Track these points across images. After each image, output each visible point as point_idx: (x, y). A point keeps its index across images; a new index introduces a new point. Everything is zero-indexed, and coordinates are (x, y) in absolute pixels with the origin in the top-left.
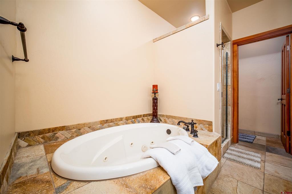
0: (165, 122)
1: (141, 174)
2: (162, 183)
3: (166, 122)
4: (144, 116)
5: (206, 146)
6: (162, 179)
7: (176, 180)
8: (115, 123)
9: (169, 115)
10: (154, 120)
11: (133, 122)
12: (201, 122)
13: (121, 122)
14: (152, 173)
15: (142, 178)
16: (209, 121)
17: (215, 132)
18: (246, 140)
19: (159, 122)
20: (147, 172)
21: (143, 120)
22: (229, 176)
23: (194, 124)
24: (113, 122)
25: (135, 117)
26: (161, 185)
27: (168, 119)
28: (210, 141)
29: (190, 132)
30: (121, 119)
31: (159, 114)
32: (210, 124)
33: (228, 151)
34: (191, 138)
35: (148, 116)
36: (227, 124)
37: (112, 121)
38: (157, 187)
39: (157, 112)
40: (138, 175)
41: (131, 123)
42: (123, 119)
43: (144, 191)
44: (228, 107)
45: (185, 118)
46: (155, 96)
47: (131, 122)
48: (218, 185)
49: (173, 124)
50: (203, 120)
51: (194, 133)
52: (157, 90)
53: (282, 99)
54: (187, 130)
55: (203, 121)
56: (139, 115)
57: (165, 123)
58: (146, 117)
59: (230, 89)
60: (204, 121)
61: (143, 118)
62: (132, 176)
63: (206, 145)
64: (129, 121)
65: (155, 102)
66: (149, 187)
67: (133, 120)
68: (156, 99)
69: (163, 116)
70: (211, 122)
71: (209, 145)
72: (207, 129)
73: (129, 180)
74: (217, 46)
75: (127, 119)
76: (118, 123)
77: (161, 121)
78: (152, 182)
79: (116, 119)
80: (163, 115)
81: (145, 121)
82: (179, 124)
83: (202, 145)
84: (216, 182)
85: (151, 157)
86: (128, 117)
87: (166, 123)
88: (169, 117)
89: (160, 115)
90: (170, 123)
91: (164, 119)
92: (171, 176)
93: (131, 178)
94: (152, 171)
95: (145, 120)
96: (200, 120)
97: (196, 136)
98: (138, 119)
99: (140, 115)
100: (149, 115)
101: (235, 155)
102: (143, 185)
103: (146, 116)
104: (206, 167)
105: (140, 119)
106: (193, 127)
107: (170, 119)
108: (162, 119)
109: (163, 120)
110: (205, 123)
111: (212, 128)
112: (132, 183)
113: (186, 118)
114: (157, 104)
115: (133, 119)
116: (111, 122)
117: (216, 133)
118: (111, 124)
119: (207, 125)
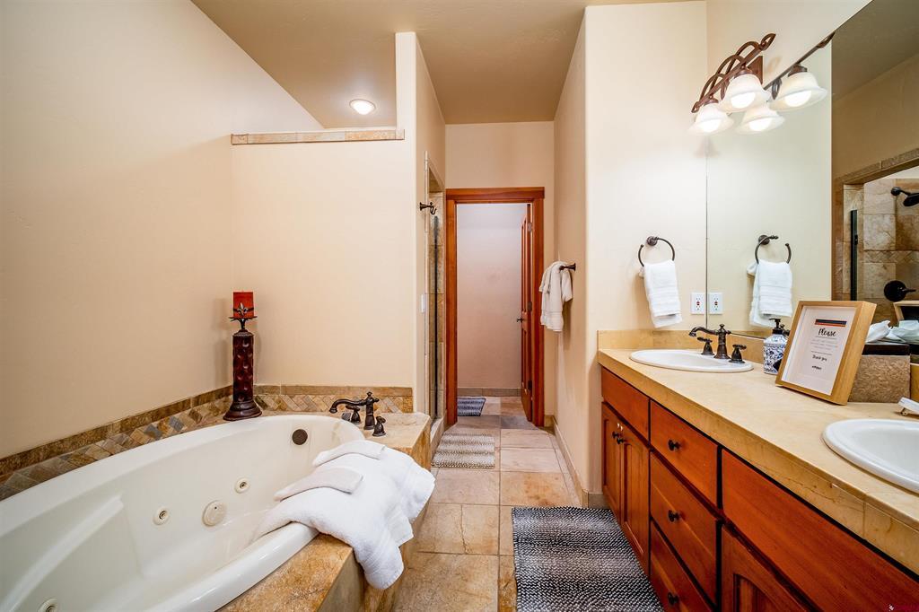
0: (280, 408)
1: (276, 574)
2: (339, 569)
3: (282, 409)
4: (199, 400)
5: (407, 451)
6: (337, 560)
7: (368, 549)
8: (68, 456)
9: (294, 384)
10: (241, 410)
11: (155, 435)
12: (388, 392)
13: (100, 444)
14: (304, 558)
15: (284, 581)
16: (406, 388)
17: (418, 411)
18: (470, 411)
19: (256, 413)
20: (289, 564)
21: (194, 415)
22: (447, 501)
23: (374, 401)
24: (58, 454)
25: (163, 413)
26: (337, 572)
27: (291, 397)
28: (411, 437)
29: (363, 424)
30: (101, 433)
31: (258, 385)
32: (407, 393)
33: (441, 447)
34: (370, 440)
35: (214, 398)
36: (436, 385)
37: (52, 452)
38: (332, 582)
39: (249, 383)
40: (269, 581)
41: (146, 437)
42: (110, 432)
43: (304, 603)
44: (439, 344)
45: (344, 387)
46: (243, 330)
47: (146, 433)
48: (428, 531)
49: (307, 411)
50: (391, 388)
51: (376, 427)
52: (253, 309)
53: (521, 320)
54: (355, 420)
55: (392, 391)
56: (177, 404)
57: (279, 411)
58: (206, 405)
59: (443, 303)
60: (394, 388)
61: (196, 409)
62: (254, 591)
63: (407, 449)
64: (138, 433)
65: (243, 349)
66: (311, 591)
67: (155, 424)
68: (249, 339)
69: (272, 390)
70: (410, 389)
71: (411, 447)
72: (401, 406)
73: (249, 603)
74: (421, 208)
75: (128, 426)
76: (87, 449)
77: (265, 406)
78: (315, 576)
79: (76, 440)
80: (274, 387)
81: (204, 420)
82: (333, 409)
83: (399, 450)
84: (424, 526)
85: (291, 522)
86: (133, 418)
87: (285, 410)
88: (291, 391)
89: (262, 389)
90: (299, 409)
91: (277, 398)
92: (353, 546)
93: (254, 596)
94: (302, 554)
95: (204, 415)
96: (384, 389)
97: (379, 432)
98: (177, 416)
99: (184, 402)
100: (221, 393)
101: (453, 453)
102: (296, 594)
103: (208, 401)
104: (415, 497)
105: (181, 416)
106: (370, 409)
107: (298, 398)
108: (267, 399)
109: (273, 402)
110: (396, 394)
111: (412, 403)
112: (261, 605)
113: (349, 388)
114: (250, 356)
115: (153, 421)
116: (48, 457)
117: (420, 413)
118: (46, 464)
119: (401, 398)
